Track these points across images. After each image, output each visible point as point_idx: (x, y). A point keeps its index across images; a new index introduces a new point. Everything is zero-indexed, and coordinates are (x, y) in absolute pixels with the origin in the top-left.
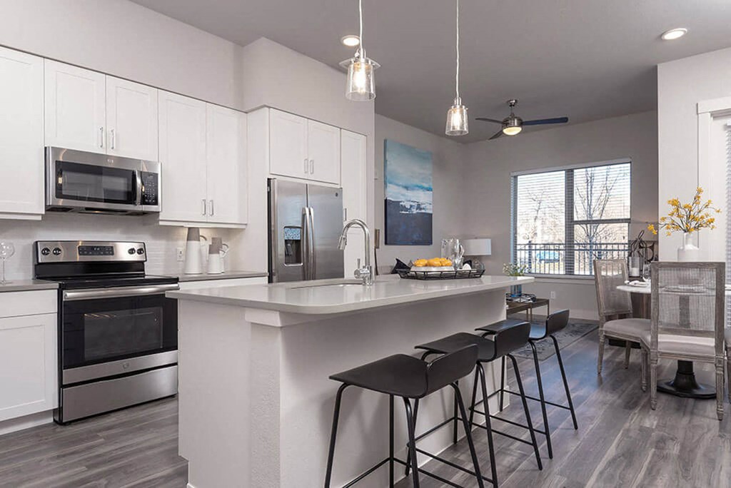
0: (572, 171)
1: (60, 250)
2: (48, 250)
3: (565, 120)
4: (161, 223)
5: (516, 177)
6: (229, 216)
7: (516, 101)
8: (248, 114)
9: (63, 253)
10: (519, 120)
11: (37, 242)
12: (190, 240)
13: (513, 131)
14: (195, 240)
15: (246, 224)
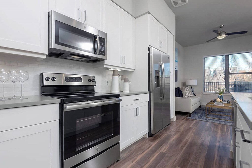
0: (228, 55)
1: (55, 78)
2: (49, 78)
3: (245, 32)
4: (105, 66)
5: (204, 58)
6: (129, 65)
7: (223, 25)
8: (137, 19)
9: (56, 80)
10: (225, 32)
11: (42, 73)
12: (114, 76)
13: (222, 37)
14: (116, 76)
15: (134, 70)
